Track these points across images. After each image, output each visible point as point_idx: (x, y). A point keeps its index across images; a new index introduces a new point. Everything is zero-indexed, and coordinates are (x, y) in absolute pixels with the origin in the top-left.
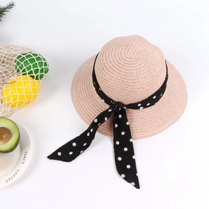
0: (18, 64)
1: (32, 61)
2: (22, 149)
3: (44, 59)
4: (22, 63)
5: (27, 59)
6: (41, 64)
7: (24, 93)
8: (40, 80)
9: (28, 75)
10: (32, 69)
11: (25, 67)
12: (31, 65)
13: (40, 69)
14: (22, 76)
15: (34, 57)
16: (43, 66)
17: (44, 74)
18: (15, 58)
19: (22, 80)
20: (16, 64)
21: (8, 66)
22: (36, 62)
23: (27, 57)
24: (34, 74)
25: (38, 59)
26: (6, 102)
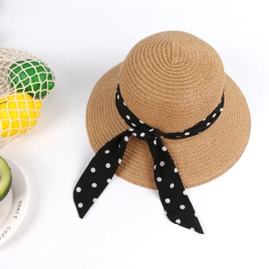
0: (12, 75)
1: (31, 71)
2: (14, 197)
3: (48, 70)
4: (17, 75)
5: (24, 70)
6: (43, 76)
7: (19, 119)
8: (41, 100)
9: (23, 92)
10: (31, 84)
11: (20, 81)
12: (30, 77)
13: (41, 83)
14: (16, 94)
15: (34, 67)
16: (46, 80)
17: (47, 90)
18: (8, 67)
19: (15, 100)
20: (8, 75)
22: (37, 73)
23: (24, 66)
24: (33, 92)
25: (40, 69)
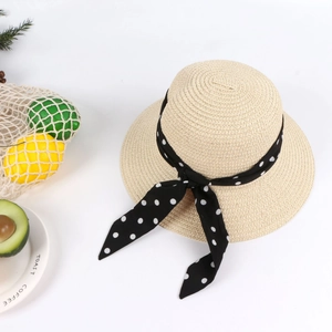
0: (31, 114)
1: (53, 109)
2: (32, 251)
3: (73, 108)
4: (37, 114)
5: (45, 108)
6: (67, 115)
7: (39, 161)
8: (64, 141)
9: (44, 133)
10: (52, 123)
11: (41, 120)
12: (51, 116)
13: (65, 122)
14: (35, 134)
15: (57, 105)
16: (70, 119)
17: (72, 131)
18: (27, 106)
19: (35, 140)
20: (27, 115)
21: (16, 118)
22: (59, 111)
23: (45, 104)
24: (55, 131)
25: (63, 106)
26: (10, 176)
